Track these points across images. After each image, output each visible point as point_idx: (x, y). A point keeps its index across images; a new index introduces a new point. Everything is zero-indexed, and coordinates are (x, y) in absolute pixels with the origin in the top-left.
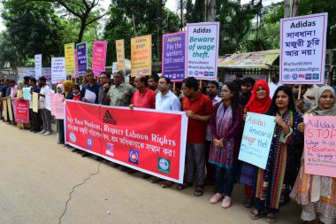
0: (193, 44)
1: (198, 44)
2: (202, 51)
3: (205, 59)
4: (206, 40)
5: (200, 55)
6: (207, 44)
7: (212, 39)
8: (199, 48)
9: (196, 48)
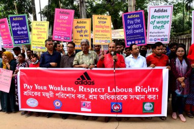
0: (153, 20)
1: (157, 20)
2: (160, 25)
3: (162, 30)
4: (163, 17)
5: (159, 28)
6: (164, 20)
7: (168, 16)
8: (158, 22)
9: (156, 23)
